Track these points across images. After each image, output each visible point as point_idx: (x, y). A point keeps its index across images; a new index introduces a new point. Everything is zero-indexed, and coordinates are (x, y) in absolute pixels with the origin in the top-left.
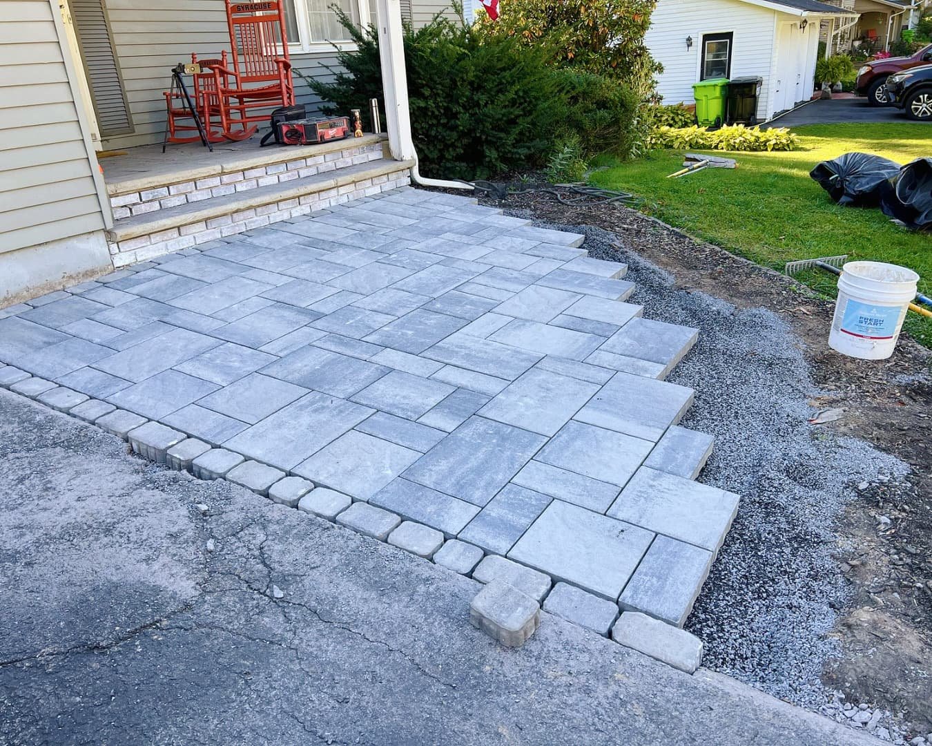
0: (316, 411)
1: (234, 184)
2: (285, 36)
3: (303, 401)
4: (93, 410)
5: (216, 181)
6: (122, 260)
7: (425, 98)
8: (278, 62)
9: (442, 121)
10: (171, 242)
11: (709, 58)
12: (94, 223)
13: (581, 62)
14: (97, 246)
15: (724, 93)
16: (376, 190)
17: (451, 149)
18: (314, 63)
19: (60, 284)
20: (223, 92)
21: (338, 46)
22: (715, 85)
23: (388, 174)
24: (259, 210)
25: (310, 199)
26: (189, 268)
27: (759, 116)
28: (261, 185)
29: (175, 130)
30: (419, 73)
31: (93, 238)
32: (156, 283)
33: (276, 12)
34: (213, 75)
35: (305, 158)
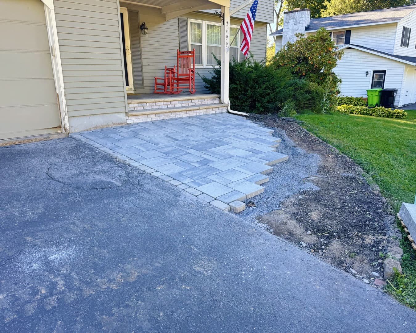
0: (164, 159)
1: (167, 105)
2: (194, 62)
3: (163, 156)
4: (110, 152)
5: (162, 103)
6: (129, 122)
7: (237, 85)
8: (189, 70)
9: (243, 93)
10: (144, 119)
11: (375, 80)
12: (123, 110)
13: (308, 77)
14: (123, 116)
15: (380, 94)
16: (214, 112)
17: (245, 103)
18: (207, 72)
19: (111, 125)
20: (172, 78)
21: (214, 66)
22: (376, 91)
23: (218, 107)
24: (173, 113)
25: (190, 112)
26: (147, 126)
27: (395, 104)
28: (176, 106)
29: (156, 89)
30: (235, 76)
31: (122, 114)
32: (137, 128)
33: (192, 54)
34: (169, 73)
35: (191, 100)
